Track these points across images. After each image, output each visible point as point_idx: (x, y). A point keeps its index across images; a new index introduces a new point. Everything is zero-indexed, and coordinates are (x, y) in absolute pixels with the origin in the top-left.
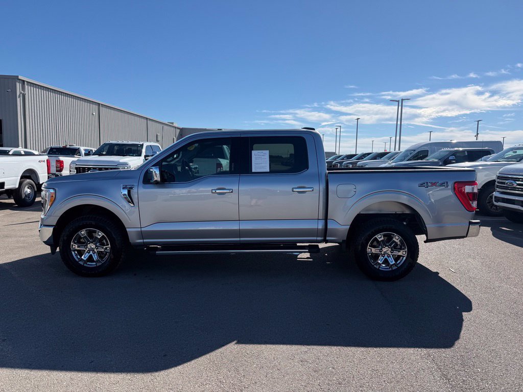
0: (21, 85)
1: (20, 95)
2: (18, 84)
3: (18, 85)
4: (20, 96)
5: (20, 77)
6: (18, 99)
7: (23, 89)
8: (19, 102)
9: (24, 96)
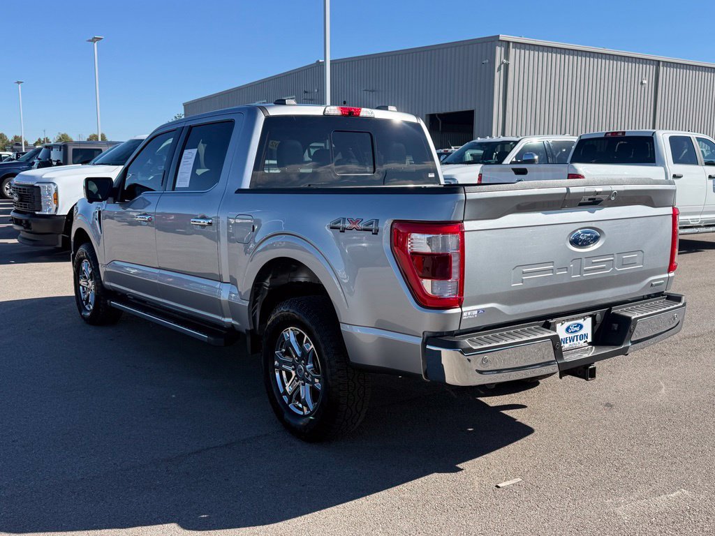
0: (503, 49)
1: (500, 66)
2: (498, 49)
3: (499, 51)
4: (499, 69)
5: (502, 37)
6: (497, 74)
7: (507, 56)
8: (498, 77)
9: (507, 66)
